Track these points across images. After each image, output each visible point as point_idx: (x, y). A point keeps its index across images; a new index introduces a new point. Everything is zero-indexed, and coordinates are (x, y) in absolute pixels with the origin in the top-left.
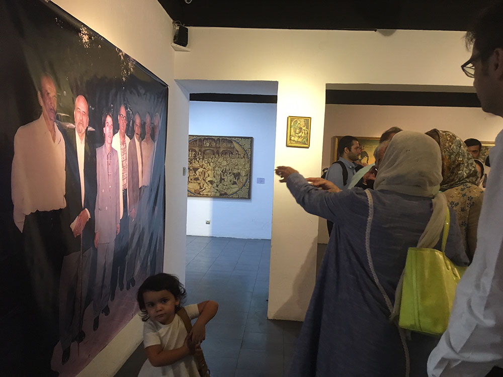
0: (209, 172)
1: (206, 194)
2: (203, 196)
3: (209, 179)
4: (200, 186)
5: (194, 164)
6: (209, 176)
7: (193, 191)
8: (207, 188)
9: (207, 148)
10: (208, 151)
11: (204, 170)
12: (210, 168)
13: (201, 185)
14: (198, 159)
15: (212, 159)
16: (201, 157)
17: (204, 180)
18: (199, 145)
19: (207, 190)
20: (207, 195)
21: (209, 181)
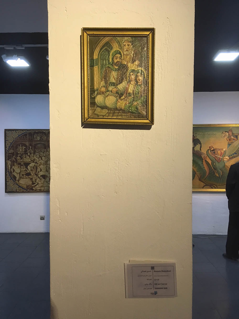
2: (36, 191)
4: (33, 182)
5: (25, 159)
6: (41, 170)
7: (25, 187)
8: (39, 183)
10: (39, 145)
11: (36, 164)
13: (34, 180)
14: (29, 154)
16: (32, 152)
17: (36, 175)
18: (29, 139)
19: (40, 185)
20: (40, 190)
21: (41, 176)
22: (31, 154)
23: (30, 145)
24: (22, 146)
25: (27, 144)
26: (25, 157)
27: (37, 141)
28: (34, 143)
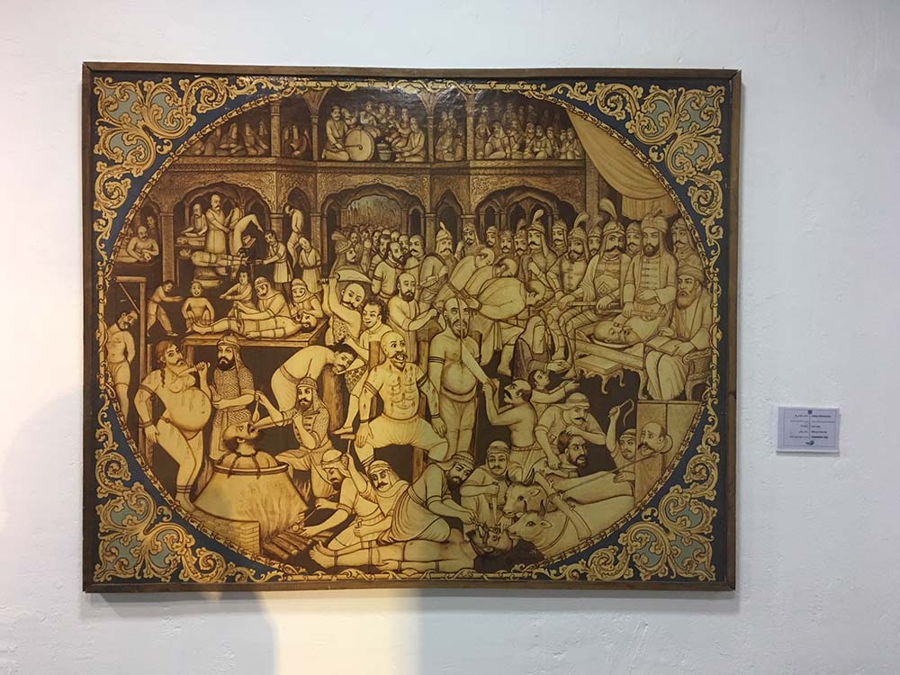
0: (383, 377)
1: (362, 558)
2: (337, 578)
3: (381, 433)
4: (313, 499)
5: (249, 312)
6: (378, 407)
7: (248, 540)
8: (364, 507)
9: (357, 180)
10: (365, 204)
11: (340, 359)
12: (390, 339)
13: (319, 486)
15: (401, 265)
16: (310, 258)
17: (340, 444)
19: (371, 529)
20: (370, 568)
21: (379, 453)
22: (297, 271)
23: (297, 198)
24: (226, 209)
25: (271, 188)
26: (255, 300)
27: (352, 167)
28: (324, 186)
